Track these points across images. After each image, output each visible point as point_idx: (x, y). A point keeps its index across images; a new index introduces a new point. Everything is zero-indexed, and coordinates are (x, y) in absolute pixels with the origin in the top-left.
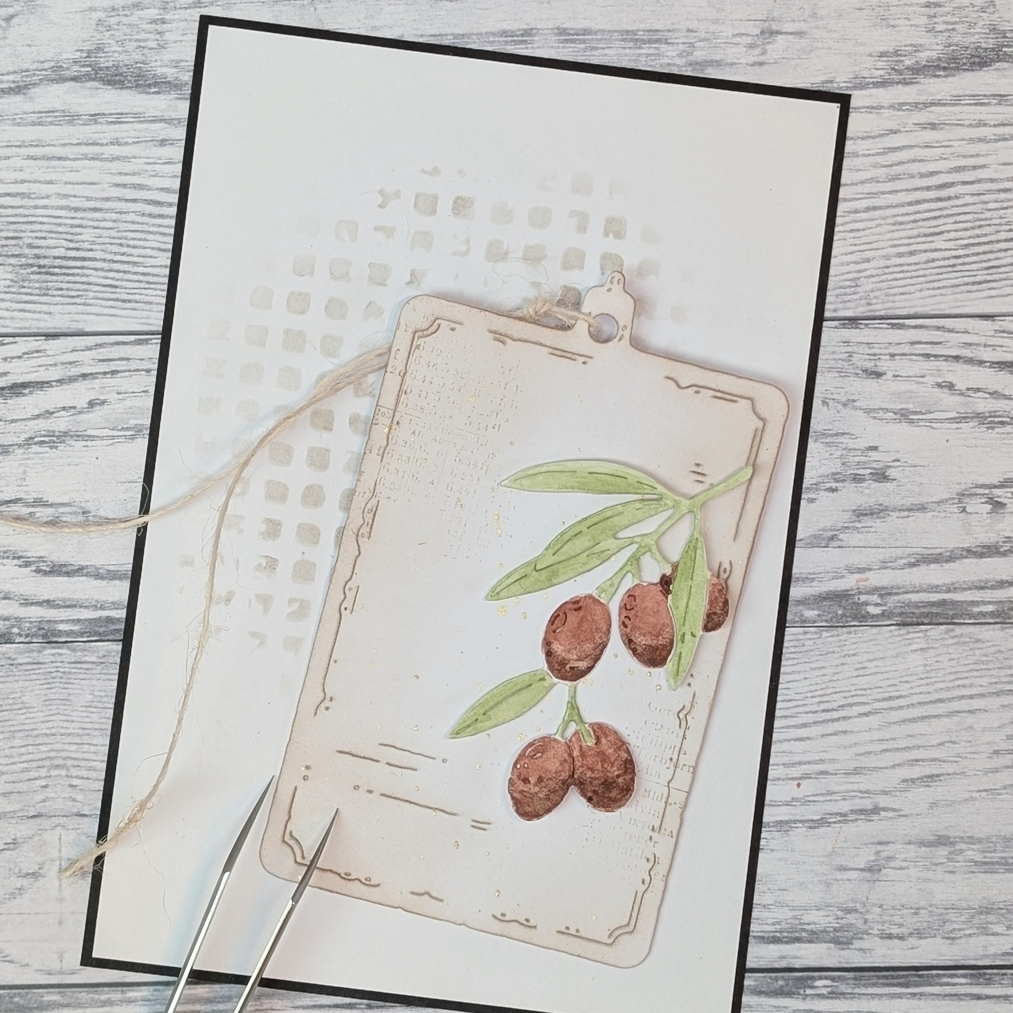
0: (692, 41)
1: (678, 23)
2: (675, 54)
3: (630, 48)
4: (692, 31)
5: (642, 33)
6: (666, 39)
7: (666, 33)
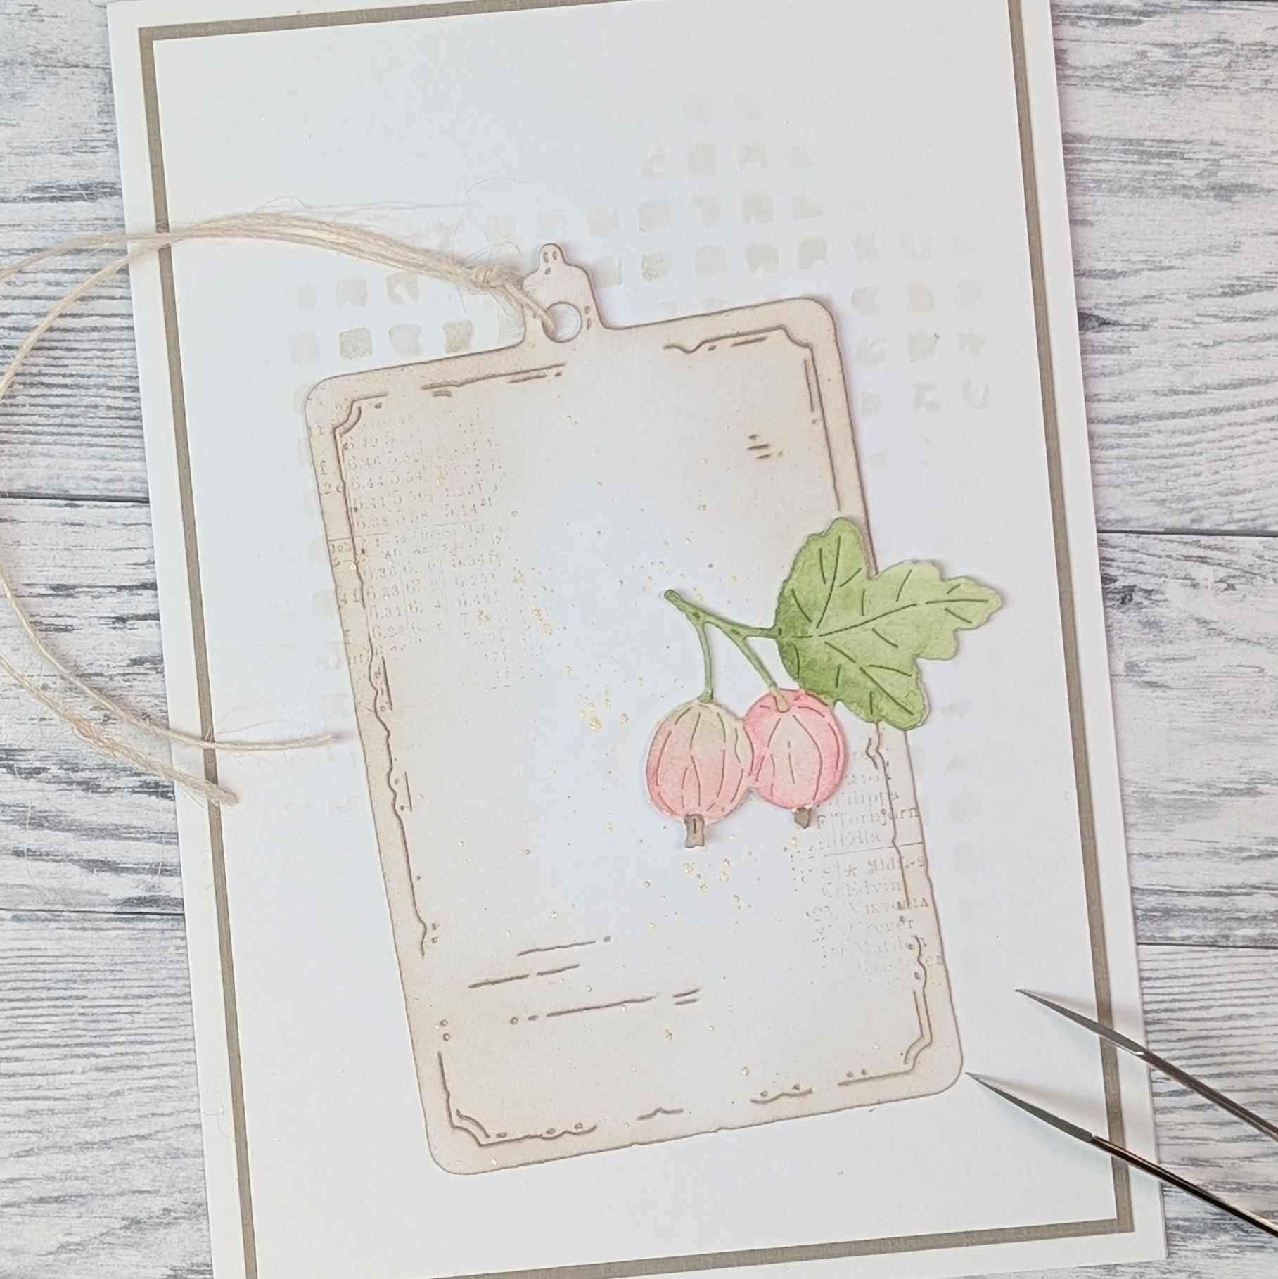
0: (1217, 157)
1: (1200, 132)
2: (1192, 173)
3: (1133, 162)
4: (1217, 144)
5: (1150, 143)
6: (1182, 153)
7: (1182, 146)
